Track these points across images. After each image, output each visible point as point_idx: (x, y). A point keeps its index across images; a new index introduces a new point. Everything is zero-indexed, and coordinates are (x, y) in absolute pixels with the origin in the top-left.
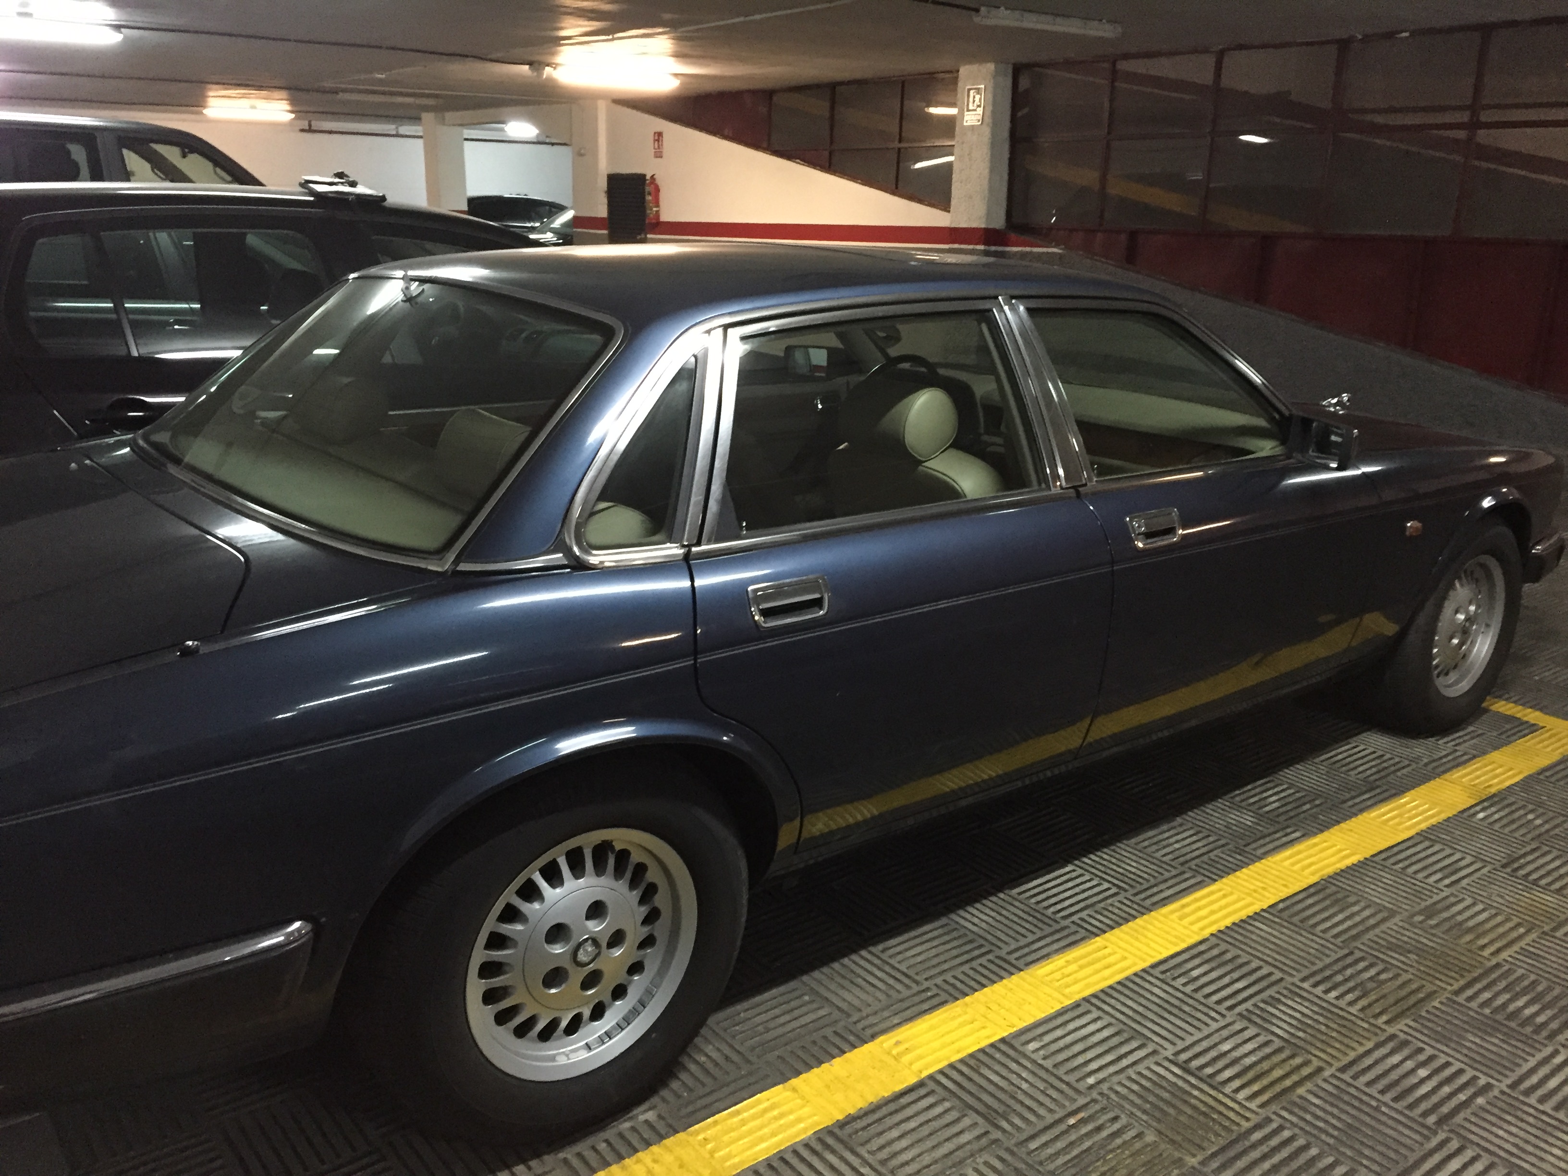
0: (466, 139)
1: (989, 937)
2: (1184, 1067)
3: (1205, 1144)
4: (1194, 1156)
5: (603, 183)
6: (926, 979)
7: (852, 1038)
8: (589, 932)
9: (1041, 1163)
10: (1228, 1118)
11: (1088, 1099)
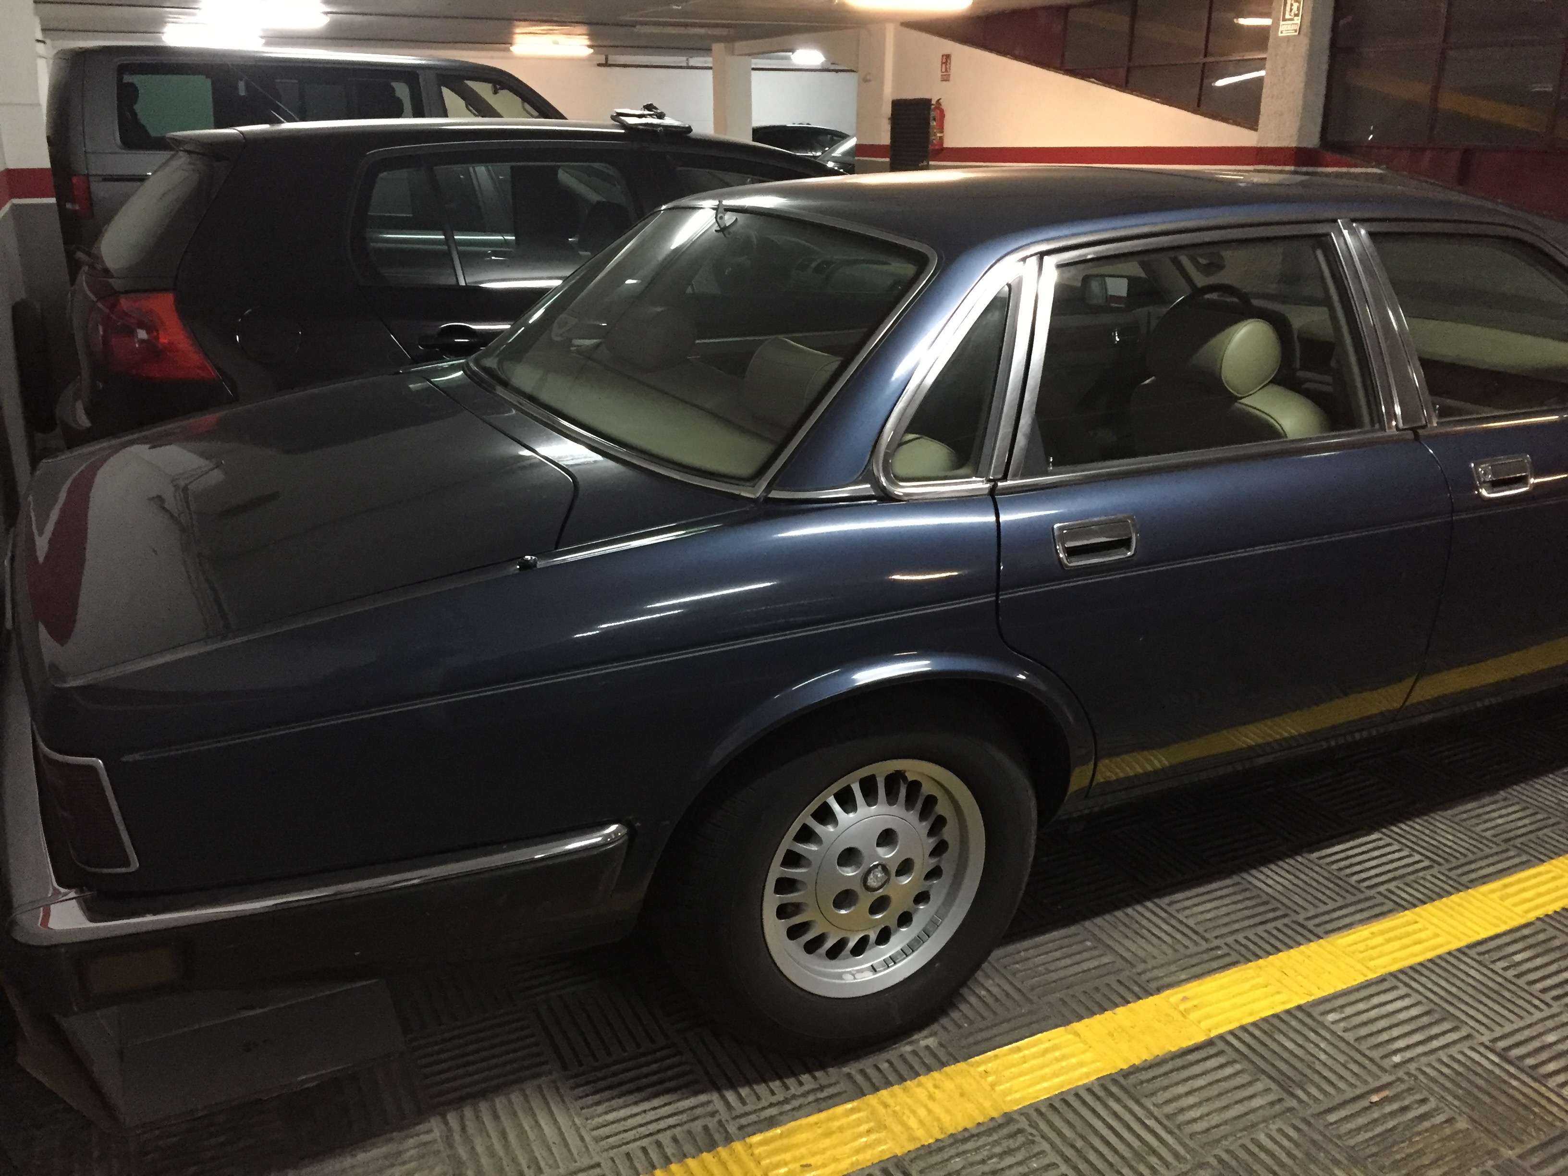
0: (754, 69)
1: (1285, 901)
2: (1503, 1055)
3: (1525, 1138)
4: (1512, 1148)
5: (887, 110)
6: (1216, 937)
7: (1136, 989)
8: (879, 858)
9: (1340, 1137)
10: (1551, 1113)
11: (1393, 1078)
